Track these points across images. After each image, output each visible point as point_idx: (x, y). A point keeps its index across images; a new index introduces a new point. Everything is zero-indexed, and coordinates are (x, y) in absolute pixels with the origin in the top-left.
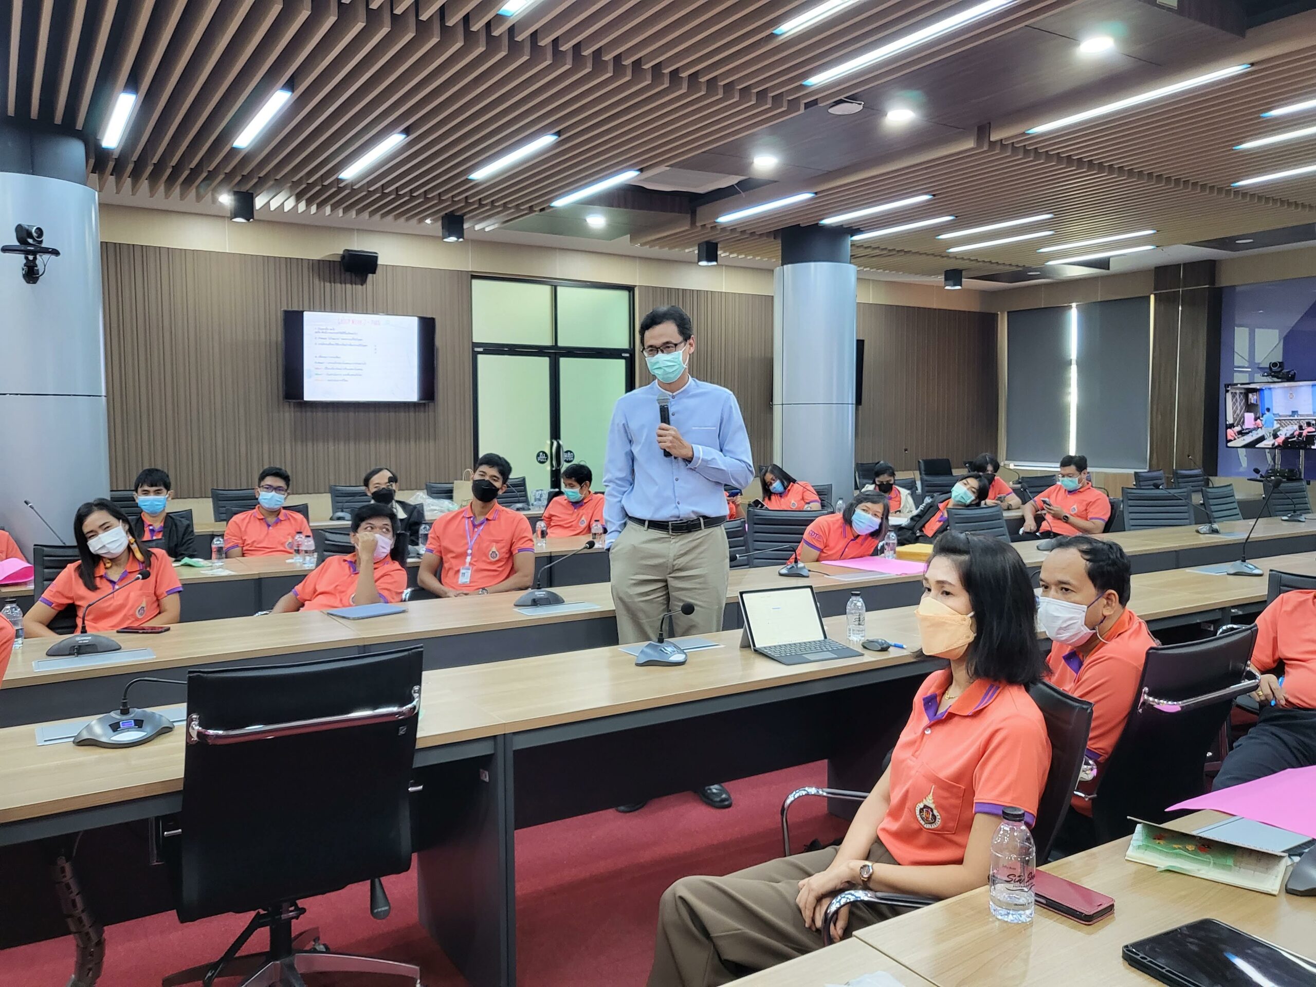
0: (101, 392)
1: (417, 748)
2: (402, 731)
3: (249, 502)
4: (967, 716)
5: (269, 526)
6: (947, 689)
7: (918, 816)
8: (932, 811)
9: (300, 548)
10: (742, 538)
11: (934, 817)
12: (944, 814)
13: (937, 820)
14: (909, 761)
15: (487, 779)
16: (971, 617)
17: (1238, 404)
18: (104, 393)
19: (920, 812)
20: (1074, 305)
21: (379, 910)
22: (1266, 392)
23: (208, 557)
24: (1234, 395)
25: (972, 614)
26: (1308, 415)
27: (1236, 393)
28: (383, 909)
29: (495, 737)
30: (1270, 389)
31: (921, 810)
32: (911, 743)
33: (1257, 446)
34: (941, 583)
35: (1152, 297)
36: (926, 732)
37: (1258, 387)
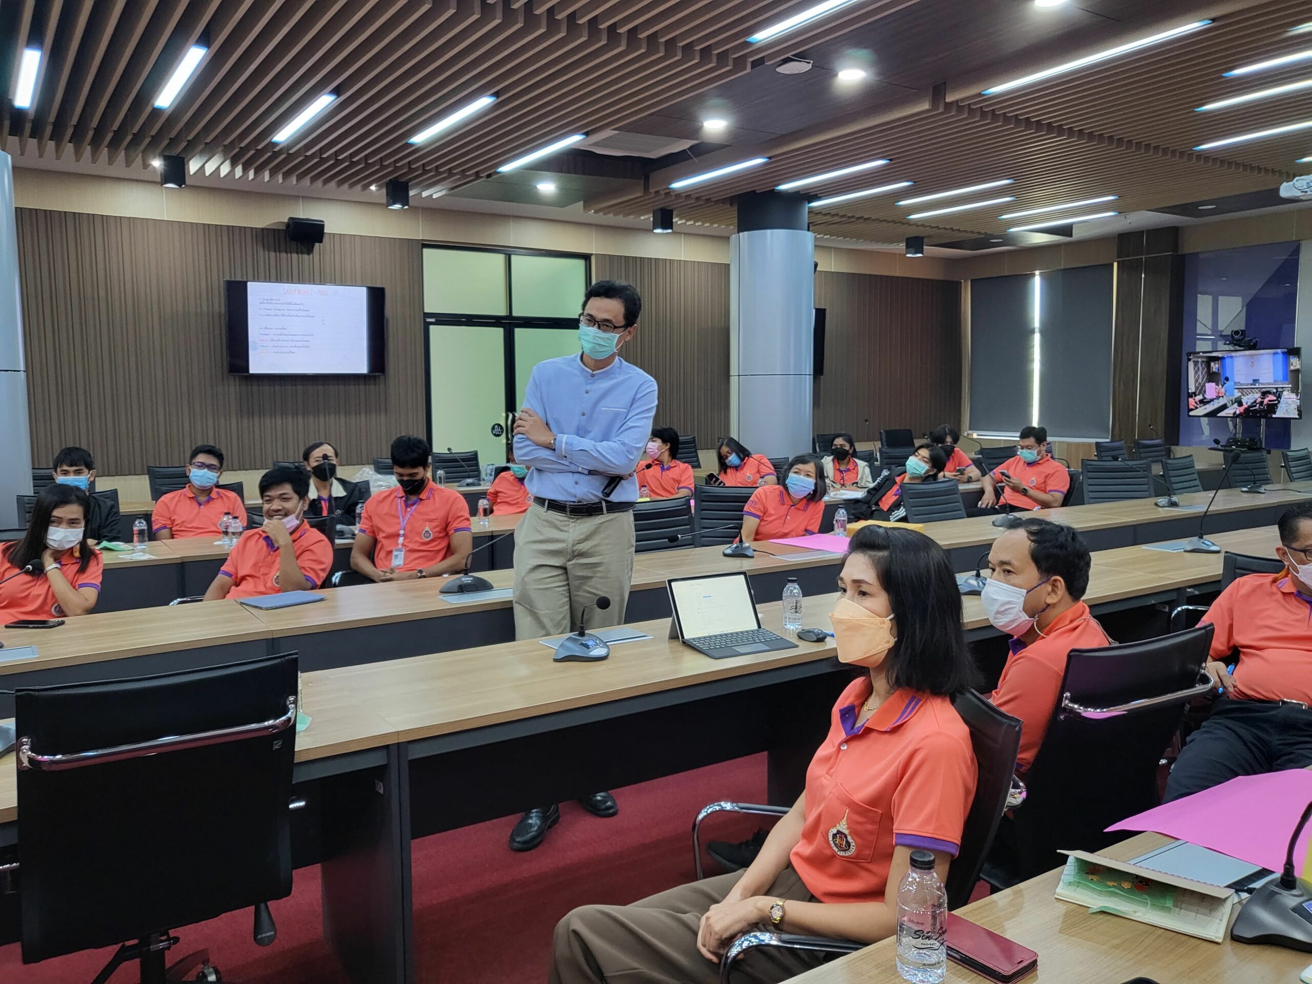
0: (20, 367)
1: (295, 762)
2: (277, 745)
3: (182, 480)
4: (886, 732)
5: (200, 504)
6: (866, 699)
7: (831, 842)
8: (846, 837)
9: (228, 530)
10: (687, 517)
11: (848, 844)
12: (859, 841)
13: (852, 847)
14: (823, 779)
15: (381, 791)
16: (891, 620)
17: (1200, 372)
18: (22, 368)
19: (833, 838)
20: (1037, 272)
21: (264, 935)
22: (1227, 361)
23: (129, 540)
24: (1196, 363)
25: (892, 616)
26: (1269, 384)
27: (1198, 362)
28: (268, 934)
29: (387, 747)
30: (1232, 357)
31: (834, 836)
32: (827, 759)
33: (1219, 415)
34: (857, 582)
35: (1115, 264)
36: (842, 748)
37: (1220, 356)
